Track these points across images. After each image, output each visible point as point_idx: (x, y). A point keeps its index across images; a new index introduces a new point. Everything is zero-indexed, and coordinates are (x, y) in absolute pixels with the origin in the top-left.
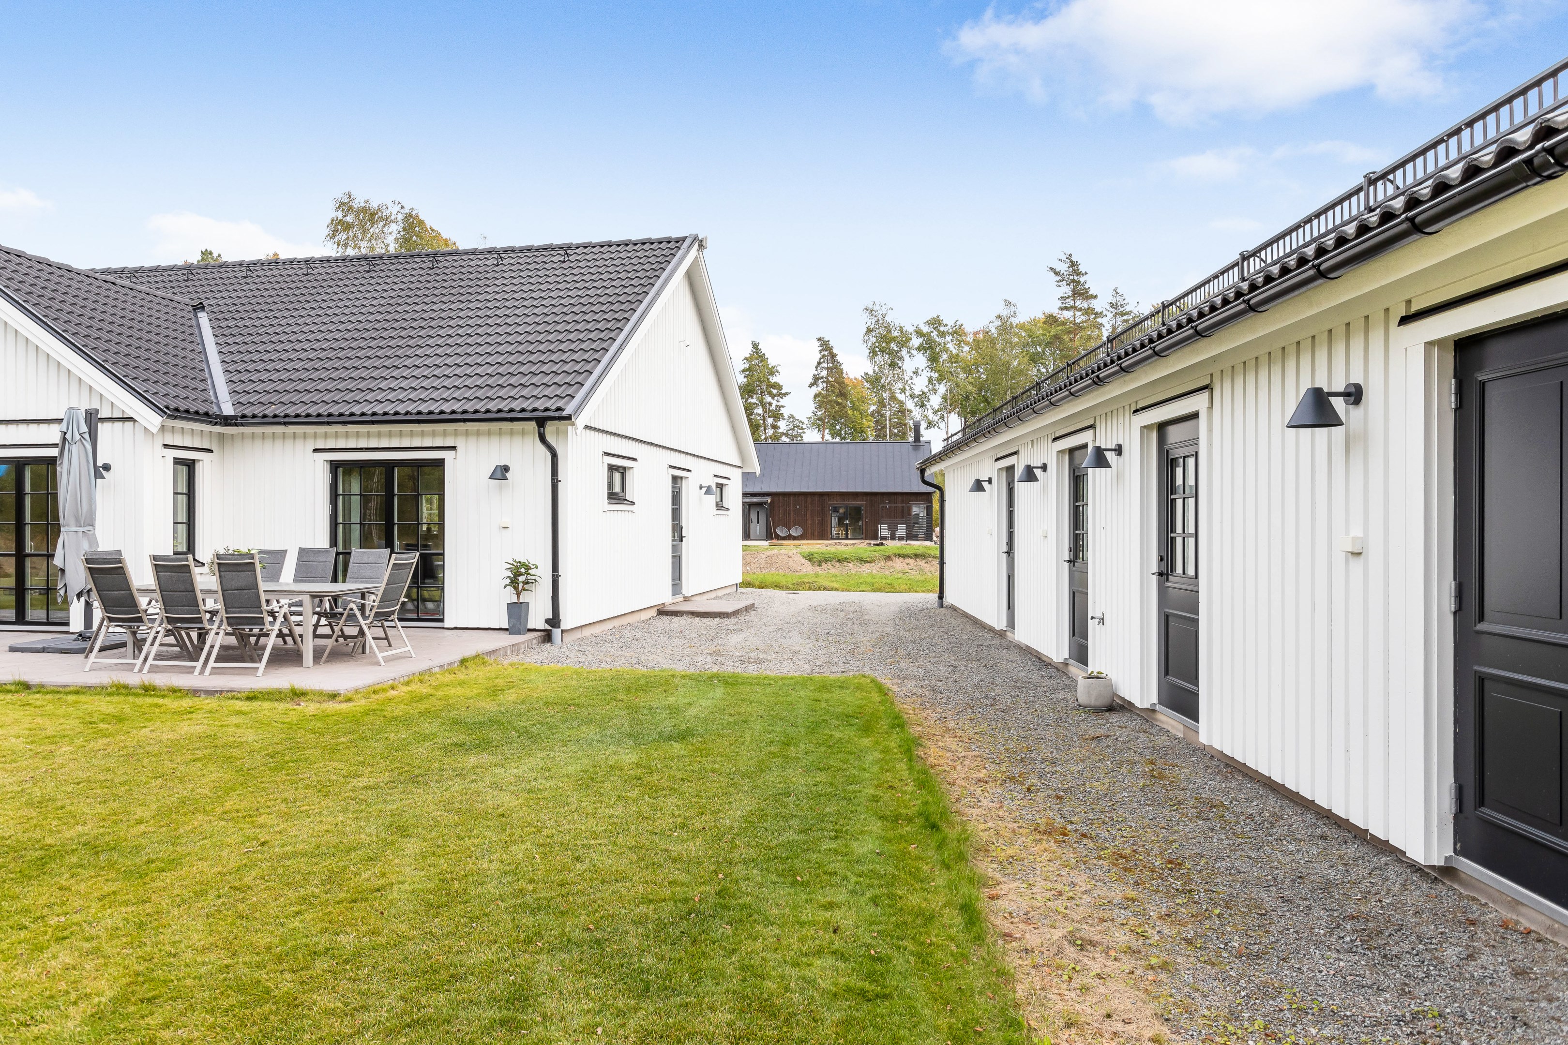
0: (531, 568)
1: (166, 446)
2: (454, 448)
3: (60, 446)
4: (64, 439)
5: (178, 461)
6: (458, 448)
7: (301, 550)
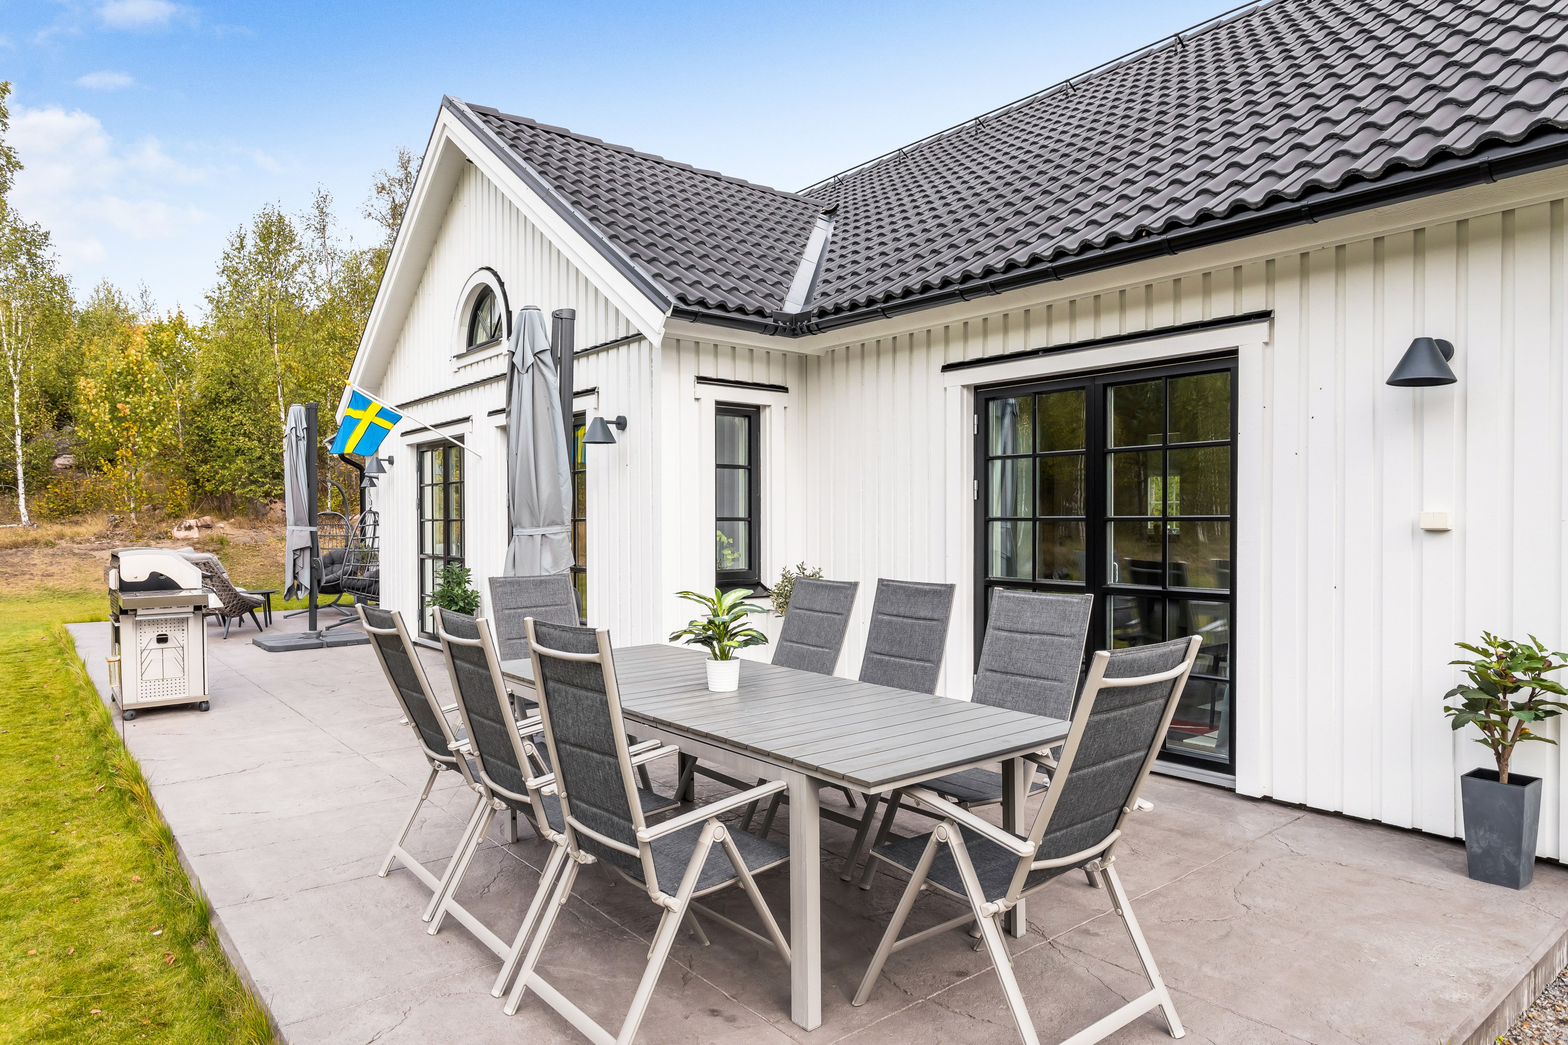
0: (1549, 666)
1: (701, 380)
2: (1265, 315)
3: (508, 376)
4: (513, 366)
5: (724, 409)
6: (1277, 316)
7: (883, 585)
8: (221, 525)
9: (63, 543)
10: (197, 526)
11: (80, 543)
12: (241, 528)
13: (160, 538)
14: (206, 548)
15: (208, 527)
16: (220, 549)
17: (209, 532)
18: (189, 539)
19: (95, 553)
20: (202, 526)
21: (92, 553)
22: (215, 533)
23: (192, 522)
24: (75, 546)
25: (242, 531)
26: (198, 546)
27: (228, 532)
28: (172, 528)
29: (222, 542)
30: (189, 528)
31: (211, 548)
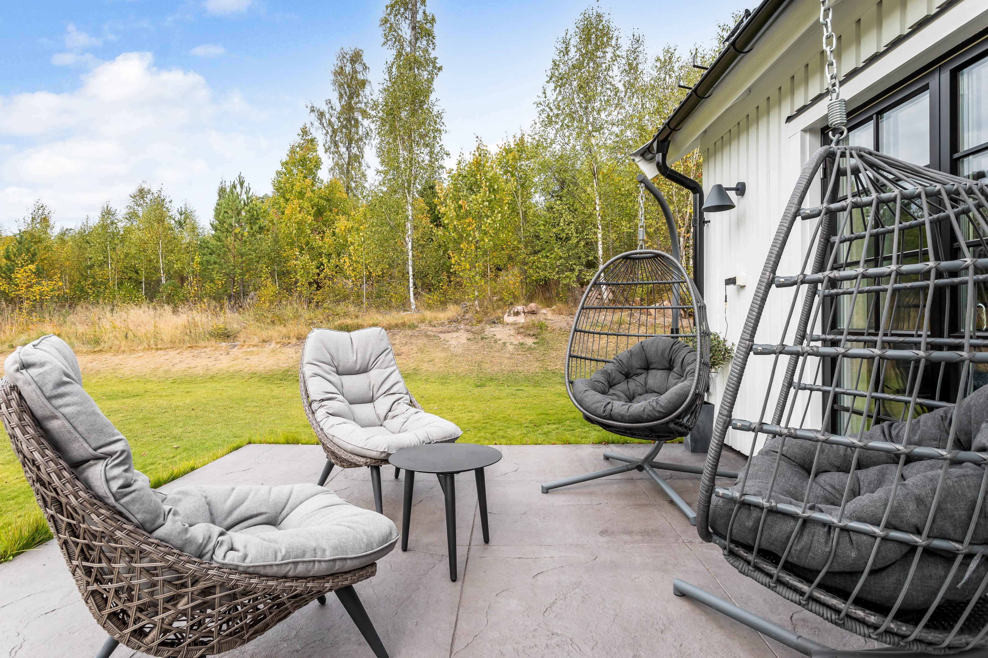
8: (544, 311)
9: (423, 326)
10: (524, 312)
11: (435, 326)
12: (560, 314)
13: (494, 323)
14: (528, 332)
15: (533, 313)
16: (539, 334)
17: (533, 317)
18: (516, 324)
19: (441, 335)
20: (529, 312)
21: (439, 335)
22: (539, 318)
23: (519, 308)
24: (430, 329)
25: (560, 317)
26: (521, 330)
27: (549, 318)
28: (503, 313)
29: (542, 327)
30: (517, 314)
31: (532, 333)
